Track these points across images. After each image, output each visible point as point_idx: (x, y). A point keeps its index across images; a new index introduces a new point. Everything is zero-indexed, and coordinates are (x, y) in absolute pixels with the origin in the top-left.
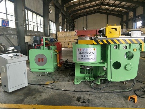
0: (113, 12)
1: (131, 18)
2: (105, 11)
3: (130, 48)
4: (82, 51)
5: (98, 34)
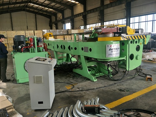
3: (139, 43)
4: (112, 47)
5: (119, 31)
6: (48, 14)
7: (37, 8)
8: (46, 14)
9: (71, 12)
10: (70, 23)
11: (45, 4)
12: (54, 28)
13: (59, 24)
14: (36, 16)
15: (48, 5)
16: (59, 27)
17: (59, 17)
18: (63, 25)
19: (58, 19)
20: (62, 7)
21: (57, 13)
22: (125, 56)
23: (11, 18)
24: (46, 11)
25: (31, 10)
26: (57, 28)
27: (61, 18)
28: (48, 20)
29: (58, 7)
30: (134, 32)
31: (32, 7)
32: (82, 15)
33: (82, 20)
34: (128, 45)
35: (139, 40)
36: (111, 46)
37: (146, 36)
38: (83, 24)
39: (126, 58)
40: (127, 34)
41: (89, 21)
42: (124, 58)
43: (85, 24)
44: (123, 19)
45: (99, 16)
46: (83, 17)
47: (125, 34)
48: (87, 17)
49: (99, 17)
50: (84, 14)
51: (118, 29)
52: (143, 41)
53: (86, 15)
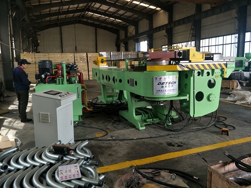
0: (105, 23)
1: (131, 35)
2: (92, 22)
3: (213, 75)
5: (178, 57)
6: (114, 27)
7: (98, 19)
8: (112, 28)
9: (148, 25)
10: (146, 42)
11: (110, 12)
12: (122, 48)
13: (130, 42)
14: (97, 31)
15: (114, 13)
16: (130, 48)
17: (130, 32)
18: (136, 44)
19: (129, 34)
20: (135, 16)
21: (128, 25)
23: (61, 34)
24: (112, 23)
25: (89, 21)
26: (127, 50)
27: (134, 33)
28: (115, 36)
29: (130, 17)
30: (203, 58)
31: (91, 18)
32: (165, 28)
33: (165, 36)
34: (192, 78)
35: (213, 71)
36: (161, 78)
37: (226, 65)
38: (167, 43)
39: (189, 97)
40: (190, 61)
41: (176, 37)
43: (170, 43)
45: (193, 29)
46: (167, 32)
48: (174, 32)
49: (192, 31)
50: (169, 27)
52: (220, 72)
53: (172, 28)
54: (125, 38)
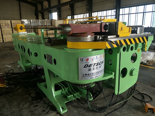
3: (136, 49)
4: (90, 62)
5: (103, 31)
6: (33, 2)
8: (31, 2)
9: (57, 1)
10: (56, 13)
12: (40, 17)
13: (46, 13)
14: (21, 4)
16: (45, 17)
17: (45, 5)
18: (50, 14)
19: (44, 7)
21: (44, 1)
22: (113, 73)
26: (43, 18)
27: (47, 6)
28: (34, 8)
30: (129, 32)
32: (69, 4)
33: (69, 9)
34: (118, 55)
35: (137, 45)
36: (88, 60)
37: (147, 38)
38: (70, 14)
39: (115, 75)
40: (118, 36)
41: (76, 11)
42: (112, 76)
43: (73, 15)
44: (112, 10)
45: (87, 5)
46: (70, 7)
47: (115, 36)
48: (75, 7)
49: (87, 7)
50: (71, 3)
51: (103, 26)
52: (141, 45)
53: (74, 4)
54: (42, 9)
